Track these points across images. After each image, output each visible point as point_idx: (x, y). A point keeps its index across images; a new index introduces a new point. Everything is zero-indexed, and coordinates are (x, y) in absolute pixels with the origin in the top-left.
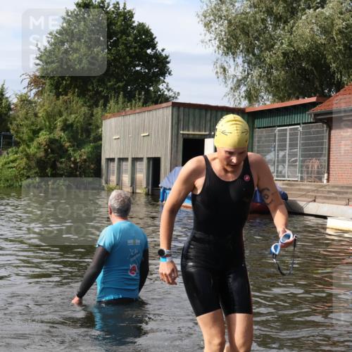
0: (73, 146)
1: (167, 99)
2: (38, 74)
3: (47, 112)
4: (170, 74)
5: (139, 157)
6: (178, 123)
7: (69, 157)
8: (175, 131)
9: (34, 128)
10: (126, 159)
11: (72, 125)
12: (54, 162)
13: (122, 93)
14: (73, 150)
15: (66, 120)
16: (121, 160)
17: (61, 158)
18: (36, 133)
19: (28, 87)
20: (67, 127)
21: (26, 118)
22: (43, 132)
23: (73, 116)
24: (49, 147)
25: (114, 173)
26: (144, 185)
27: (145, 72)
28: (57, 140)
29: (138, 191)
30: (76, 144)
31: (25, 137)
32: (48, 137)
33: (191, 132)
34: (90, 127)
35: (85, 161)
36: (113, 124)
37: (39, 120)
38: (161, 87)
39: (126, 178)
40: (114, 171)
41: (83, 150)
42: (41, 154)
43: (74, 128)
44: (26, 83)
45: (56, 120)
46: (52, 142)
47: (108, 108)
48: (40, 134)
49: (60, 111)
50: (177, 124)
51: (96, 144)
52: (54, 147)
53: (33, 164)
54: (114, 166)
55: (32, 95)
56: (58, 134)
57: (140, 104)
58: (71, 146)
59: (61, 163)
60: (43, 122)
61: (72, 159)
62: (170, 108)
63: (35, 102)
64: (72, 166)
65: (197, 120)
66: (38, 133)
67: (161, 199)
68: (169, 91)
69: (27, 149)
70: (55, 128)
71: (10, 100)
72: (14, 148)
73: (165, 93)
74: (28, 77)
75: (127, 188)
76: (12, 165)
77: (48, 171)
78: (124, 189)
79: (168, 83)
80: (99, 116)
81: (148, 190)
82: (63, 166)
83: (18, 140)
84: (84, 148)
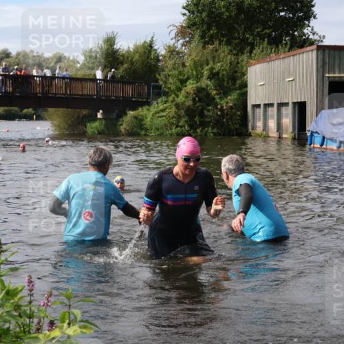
0: (220, 94)
1: (312, 43)
2: (184, 25)
3: (194, 61)
4: (314, 17)
5: (285, 101)
6: (323, 66)
7: (216, 105)
8: (320, 74)
9: (181, 77)
10: (272, 105)
11: (218, 73)
12: (202, 110)
13: (266, 39)
14: (220, 98)
15: (212, 69)
16: (267, 106)
17: (208, 105)
18: (183, 82)
19: (175, 38)
20: (213, 75)
21: (174, 69)
22: (191, 81)
23: (219, 64)
24: (197, 96)
25: (260, 119)
26: (291, 130)
27: (289, 17)
28: (203, 89)
29: (284, 136)
30: (222, 91)
31: (173, 87)
32: (195, 85)
33: (336, 75)
34: (235, 75)
35: (231, 108)
36: (258, 70)
37: (186, 69)
38: (305, 31)
39: (272, 124)
40: (260, 117)
41: (229, 98)
42: (189, 103)
43: (220, 76)
44: (173, 34)
45: (202, 69)
46: (199, 90)
47: (253, 55)
48: (188, 83)
49: (207, 60)
51: (242, 91)
52: (202, 96)
53: (182, 112)
54: (260, 112)
55: (179, 46)
56: (205, 82)
57: (287, 49)
58: (217, 94)
59: (209, 111)
60: (191, 71)
61: (219, 107)
62: (315, 52)
63: (182, 53)
64: (219, 113)
66: (186, 82)
67: (309, 143)
68: (314, 34)
69: (176, 99)
70: (202, 76)
71: (158, 51)
72: (164, 98)
73: (310, 37)
74: (175, 28)
75: (273, 133)
76: (161, 114)
77: (197, 119)
78: (271, 135)
79: (313, 27)
80: (244, 63)
81: (295, 135)
82: (211, 113)
83: (167, 90)
84: (230, 96)
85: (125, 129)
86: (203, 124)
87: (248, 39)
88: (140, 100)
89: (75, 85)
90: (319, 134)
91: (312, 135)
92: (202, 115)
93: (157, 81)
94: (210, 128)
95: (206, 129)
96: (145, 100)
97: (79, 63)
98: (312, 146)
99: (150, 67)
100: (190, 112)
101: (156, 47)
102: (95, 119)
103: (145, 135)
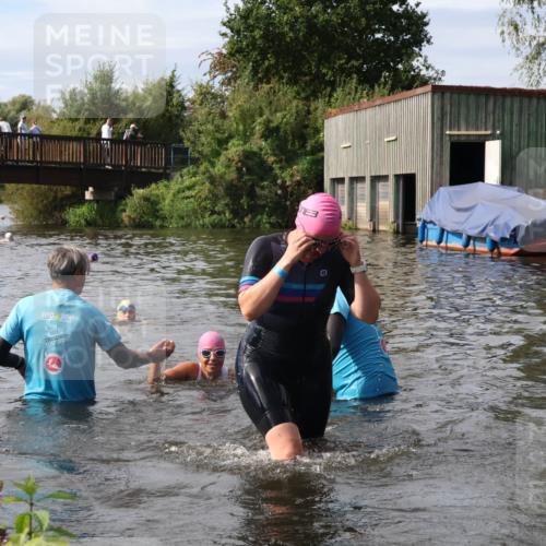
0: (281, 161)
1: (424, 82)
2: (224, 51)
3: (242, 111)
4: (428, 42)
5: (382, 174)
6: (442, 118)
7: (275, 178)
8: (437, 131)
9: (218, 135)
10: (362, 179)
11: (277, 128)
12: (252, 186)
13: (355, 76)
14: (280, 168)
15: (269, 121)
16: (354, 180)
17: (262, 179)
18: (222, 143)
19: (210, 73)
20: (270, 132)
22: (234, 141)
23: (279, 115)
24: (244, 164)
25: (343, 201)
26: (391, 219)
27: (389, 41)
28: (255, 153)
29: (381, 228)
30: (284, 157)
31: (206, 150)
32: (241, 148)
33: (463, 132)
34: (304, 131)
35: (299, 183)
36: (340, 125)
37: (227, 123)
38: (415, 63)
39: (363, 209)
40: (343, 197)
41: (295, 167)
42: (232, 175)
43: (281, 133)
44: (206, 66)
45: (253, 122)
46: (248, 156)
47: (332, 100)
48: (230, 144)
49: (260, 108)
50: (440, 120)
51: (315, 157)
52: (252, 165)
53: (221, 191)
54: (344, 189)
55: (217, 85)
56: (258, 143)
57: (386, 92)
58: (276, 162)
59: (263, 188)
60: (235, 125)
61: (279, 182)
62: (429, 96)
63: (221, 96)
64: (279, 192)
65: (472, 112)
66: (227, 142)
67: (418, 239)
68: (427, 68)
69: (211, 169)
70: (252, 134)
71: (183, 93)
72: (191, 168)
73: (422, 73)
74: (210, 56)
75: (364, 224)
76: (188, 193)
77: (244, 201)
78: (360, 226)
79: (426, 57)
80: (319, 112)
81: (398, 225)
82: (266, 192)
83: (197, 155)
84: (297, 164)
85: (129, 217)
86: (254, 210)
87: (325, 75)
88: (153, 170)
89: (50, 146)
90: (435, 224)
91: (424, 227)
92: (252, 194)
93: (181, 140)
94: (265, 216)
95: (259, 217)
96: (161, 171)
97: (55, 112)
98: (424, 243)
99: (170, 118)
100: (233, 191)
101: (179, 87)
102: (81, 201)
103: (162, 227)
